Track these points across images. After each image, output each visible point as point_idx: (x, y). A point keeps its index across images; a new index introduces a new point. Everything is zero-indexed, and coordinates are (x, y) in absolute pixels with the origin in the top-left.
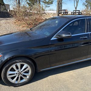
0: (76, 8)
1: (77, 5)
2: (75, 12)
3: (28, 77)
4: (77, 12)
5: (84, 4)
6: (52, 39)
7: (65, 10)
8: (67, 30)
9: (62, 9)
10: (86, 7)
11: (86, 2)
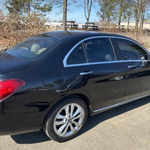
0: (88, 20)
7: (73, 22)
11: (102, 10)
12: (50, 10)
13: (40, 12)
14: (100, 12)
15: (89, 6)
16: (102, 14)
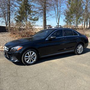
0: (58, 24)
1: (59, 22)
2: (57, 26)
3: (34, 60)
4: (59, 26)
5: (64, 21)
6: (46, 39)
7: (49, 25)
8: (53, 35)
9: (47, 25)
10: (66, 23)
11: (66, 19)
12: (37, 20)
13: (33, 21)
14: (65, 19)
15: (59, 17)
16: (66, 20)
